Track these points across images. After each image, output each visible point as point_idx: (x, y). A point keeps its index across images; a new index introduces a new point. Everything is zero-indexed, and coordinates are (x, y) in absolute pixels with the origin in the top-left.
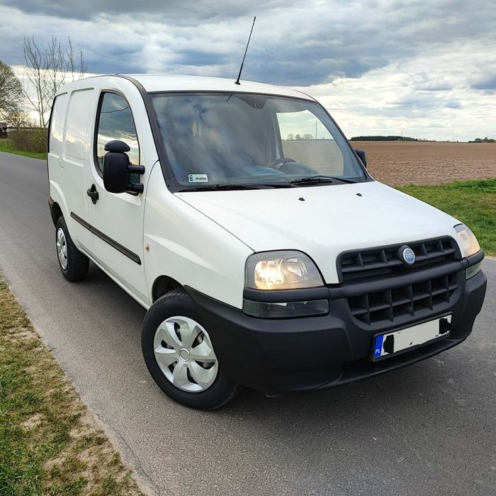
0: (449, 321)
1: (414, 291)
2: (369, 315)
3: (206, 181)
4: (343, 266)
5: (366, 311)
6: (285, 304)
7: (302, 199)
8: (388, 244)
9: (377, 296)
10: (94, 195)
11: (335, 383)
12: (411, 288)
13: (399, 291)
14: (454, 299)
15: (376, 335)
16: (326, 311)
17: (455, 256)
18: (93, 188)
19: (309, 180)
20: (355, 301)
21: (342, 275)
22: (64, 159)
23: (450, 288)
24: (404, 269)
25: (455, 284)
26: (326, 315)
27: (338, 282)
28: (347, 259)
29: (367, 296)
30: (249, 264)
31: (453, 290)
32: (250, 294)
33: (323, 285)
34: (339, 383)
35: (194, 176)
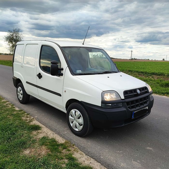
0: (148, 108)
1: (140, 101)
2: (131, 107)
3: (81, 72)
4: (125, 94)
5: (130, 106)
6: (111, 105)
7: (108, 77)
8: (134, 89)
9: (132, 102)
10: (40, 76)
11: (123, 125)
12: (139, 100)
13: (137, 101)
14: (148, 103)
15: (133, 112)
16: (122, 106)
17: (147, 92)
18: (40, 74)
19: (107, 72)
20: (128, 103)
21: (125, 97)
22: (24, 65)
23: (147, 100)
24: (137, 95)
25: (148, 99)
26: (121, 107)
27: (124, 98)
28: (126, 92)
29: (130, 102)
30: (102, 94)
31: (148, 100)
32: (103, 102)
33: (121, 99)
34: (124, 125)
35: (78, 71)
